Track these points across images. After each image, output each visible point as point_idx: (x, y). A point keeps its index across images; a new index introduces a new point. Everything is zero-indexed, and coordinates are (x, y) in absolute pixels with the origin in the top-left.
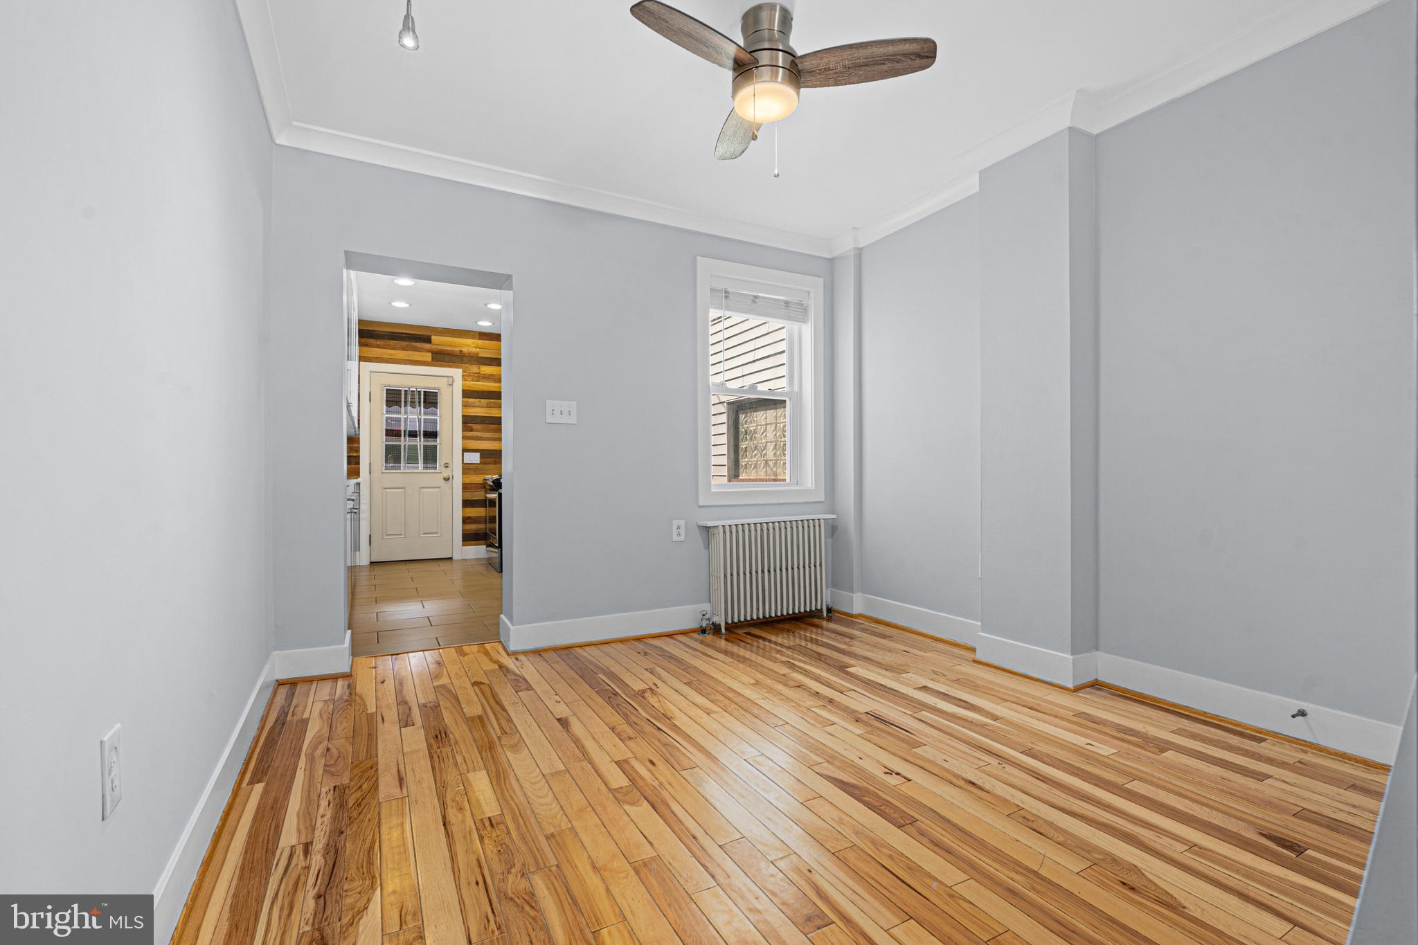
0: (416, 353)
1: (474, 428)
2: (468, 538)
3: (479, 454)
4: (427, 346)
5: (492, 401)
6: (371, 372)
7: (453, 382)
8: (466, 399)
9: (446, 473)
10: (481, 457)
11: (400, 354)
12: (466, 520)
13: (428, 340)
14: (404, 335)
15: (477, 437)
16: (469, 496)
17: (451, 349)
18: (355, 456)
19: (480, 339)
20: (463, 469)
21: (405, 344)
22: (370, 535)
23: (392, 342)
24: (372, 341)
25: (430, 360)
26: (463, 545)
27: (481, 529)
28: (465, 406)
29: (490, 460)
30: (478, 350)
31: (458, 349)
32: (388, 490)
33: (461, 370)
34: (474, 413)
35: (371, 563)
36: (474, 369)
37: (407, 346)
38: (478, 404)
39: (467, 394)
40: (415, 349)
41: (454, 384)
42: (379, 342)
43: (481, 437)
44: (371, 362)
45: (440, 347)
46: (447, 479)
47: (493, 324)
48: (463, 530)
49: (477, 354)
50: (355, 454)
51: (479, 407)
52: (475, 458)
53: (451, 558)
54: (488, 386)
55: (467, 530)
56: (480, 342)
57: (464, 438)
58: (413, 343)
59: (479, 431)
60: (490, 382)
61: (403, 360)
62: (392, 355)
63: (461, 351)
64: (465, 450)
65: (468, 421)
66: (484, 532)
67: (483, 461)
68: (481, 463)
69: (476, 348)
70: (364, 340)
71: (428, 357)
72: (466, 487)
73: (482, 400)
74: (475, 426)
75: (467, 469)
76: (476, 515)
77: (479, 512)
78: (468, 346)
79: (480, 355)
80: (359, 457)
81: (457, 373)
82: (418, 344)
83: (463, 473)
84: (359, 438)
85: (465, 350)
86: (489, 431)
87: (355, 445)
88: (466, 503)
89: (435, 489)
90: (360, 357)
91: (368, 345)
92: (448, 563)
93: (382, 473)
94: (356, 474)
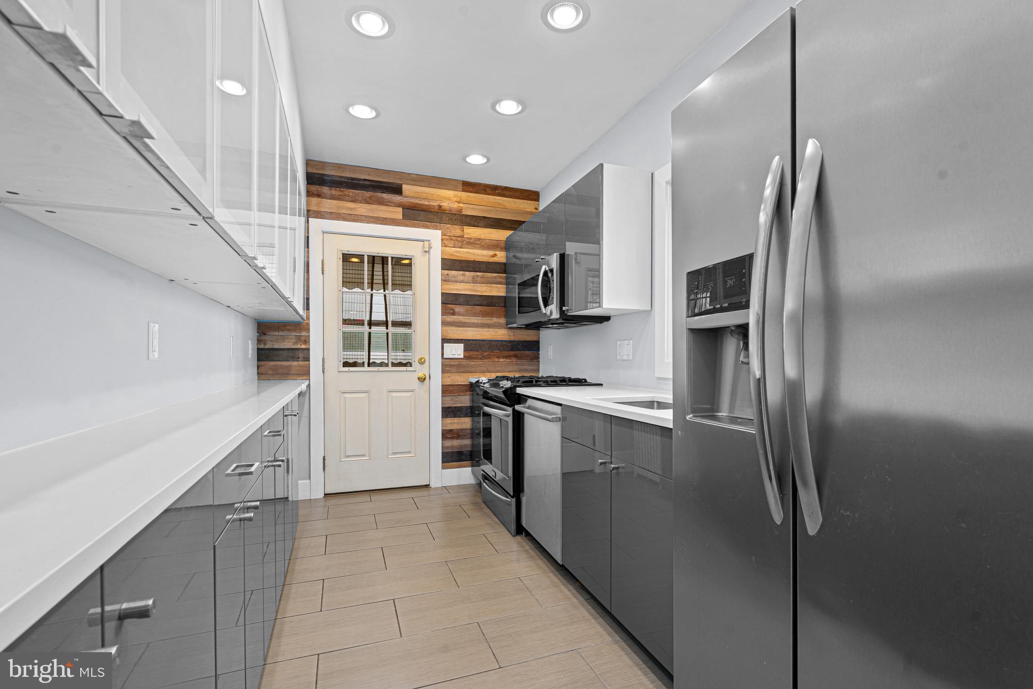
0: (383, 208)
1: (456, 310)
2: (451, 458)
3: (462, 345)
4: (397, 198)
5: (479, 274)
6: (324, 233)
7: (430, 247)
8: (446, 272)
9: (421, 371)
10: (465, 350)
11: (362, 209)
12: (447, 434)
13: (398, 190)
14: (367, 183)
15: (460, 322)
16: (452, 402)
17: (427, 203)
18: (303, 349)
19: (463, 191)
20: (443, 365)
21: (367, 194)
22: (324, 457)
23: (352, 192)
24: (326, 190)
25: (401, 217)
26: (443, 468)
27: (466, 445)
28: (445, 280)
29: (476, 353)
30: (461, 205)
31: (435, 204)
32: (347, 395)
33: (439, 232)
34: (457, 290)
35: (325, 494)
36: (456, 230)
37: (370, 198)
38: (461, 278)
39: (449, 264)
40: (381, 202)
41: (432, 250)
42: (334, 192)
43: (465, 323)
44: (324, 218)
45: (412, 201)
46: (422, 380)
47: (488, 160)
48: (443, 448)
49: (461, 211)
50: (303, 346)
51: (463, 282)
52: (456, 351)
53: (427, 486)
54: (473, 254)
55: (448, 447)
56: (464, 195)
57: (444, 323)
58: (379, 194)
59: (463, 315)
60: (476, 248)
61: (366, 216)
62: (351, 209)
63: (440, 206)
64: (445, 340)
65: (450, 301)
66: (470, 449)
67: (467, 354)
68: (465, 357)
69: (459, 202)
70: (314, 188)
71: (398, 213)
72: (447, 390)
73: (467, 273)
74: (458, 309)
75: (448, 365)
76: (459, 427)
77: (465, 423)
78: (449, 199)
79: (464, 213)
80: (308, 350)
81: (434, 235)
82: (385, 196)
83: (443, 372)
84: (308, 324)
85: (445, 205)
86: (475, 315)
87: (304, 334)
88: (448, 412)
89: (409, 394)
90: (308, 211)
91: (319, 196)
92: (424, 492)
93: (339, 372)
94: (305, 373)
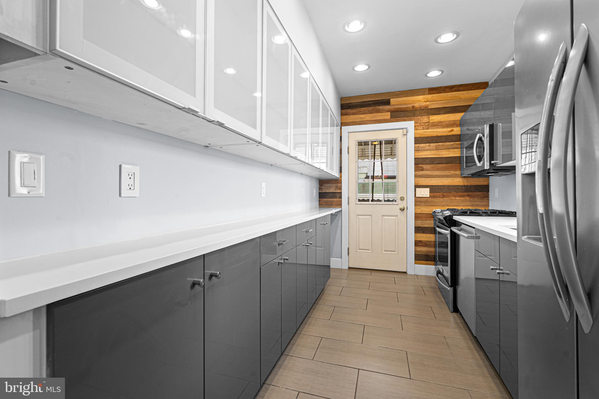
0: (379, 114)
1: (424, 168)
2: (419, 258)
3: (428, 189)
4: (387, 107)
5: (440, 144)
6: (349, 133)
7: (407, 132)
8: (418, 145)
9: (402, 205)
10: (431, 192)
11: (368, 117)
12: (417, 243)
13: (388, 103)
14: (371, 102)
15: (427, 175)
16: (420, 224)
17: (405, 106)
18: (339, 192)
19: (429, 94)
20: (415, 201)
21: (371, 108)
22: (348, 248)
23: (363, 109)
24: (349, 111)
25: (389, 117)
26: (415, 263)
27: (431, 252)
28: (416, 150)
29: (438, 194)
30: (428, 103)
31: (410, 106)
32: (360, 217)
33: (413, 122)
34: (425, 155)
35: (349, 268)
36: (425, 119)
37: (372, 110)
38: (428, 148)
39: (418, 140)
40: (378, 111)
41: (408, 133)
42: (354, 111)
43: (430, 175)
44: (349, 125)
45: (396, 107)
46: (402, 210)
47: (443, 72)
48: (415, 251)
49: (427, 107)
50: (339, 191)
51: (429, 150)
52: (425, 193)
53: (405, 273)
54: (436, 132)
55: (419, 251)
56: (429, 97)
57: (416, 176)
58: (377, 107)
59: (429, 170)
60: (438, 128)
61: (370, 121)
62: (362, 118)
63: (413, 107)
64: (416, 186)
65: (419, 163)
66: (434, 254)
67: (432, 195)
68: (431, 196)
69: (426, 102)
70: (344, 111)
71: (388, 115)
72: (417, 216)
73: (432, 144)
74: (425, 167)
75: (418, 201)
76: (426, 239)
77: (429, 237)
78: (420, 101)
79: (430, 107)
80: (341, 193)
81: (410, 125)
82: (380, 107)
83: (416, 205)
84: (341, 180)
85: (417, 105)
86: (438, 170)
87: (339, 185)
88: (418, 230)
89: (394, 218)
90: (341, 123)
91: (346, 114)
92: (403, 276)
93: (356, 204)
94: (340, 205)
